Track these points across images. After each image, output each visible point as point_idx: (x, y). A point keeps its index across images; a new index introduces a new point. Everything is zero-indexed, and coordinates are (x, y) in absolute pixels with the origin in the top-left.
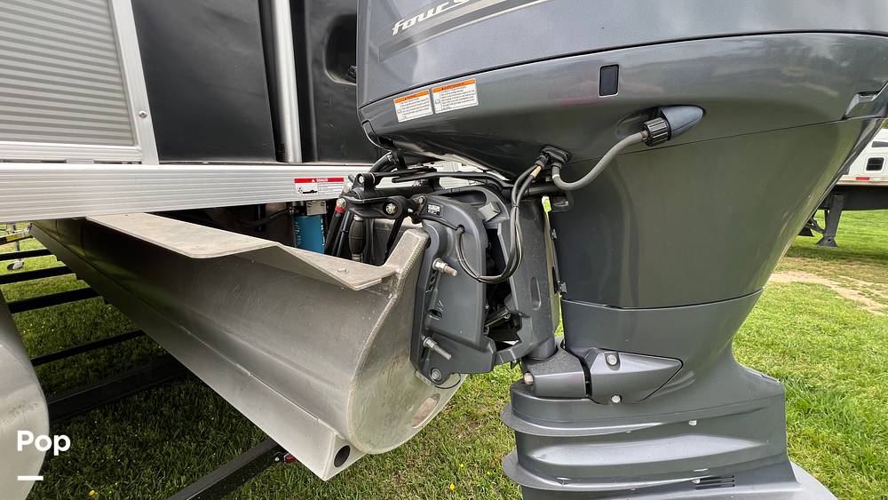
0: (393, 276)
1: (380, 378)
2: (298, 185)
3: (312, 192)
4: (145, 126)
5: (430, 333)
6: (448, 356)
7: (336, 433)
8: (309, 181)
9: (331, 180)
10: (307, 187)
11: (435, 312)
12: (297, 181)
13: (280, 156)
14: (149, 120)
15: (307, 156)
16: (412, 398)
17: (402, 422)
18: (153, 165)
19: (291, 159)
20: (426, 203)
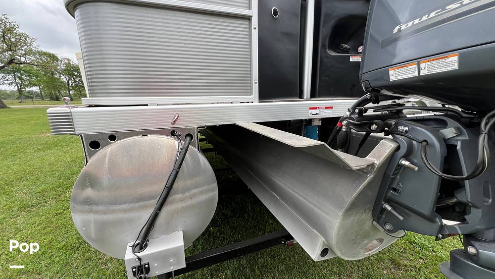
0: (373, 165)
1: (354, 218)
2: (311, 111)
3: (317, 114)
4: (256, 87)
5: (389, 201)
6: (401, 218)
7: (323, 239)
8: (316, 108)
9: (326, 108)
10: (314, 111)
11: (395, 190)
12: (311, 108)
13: (301, 96)
14: (258, 84)
15: (313, 95)
16: (367, 236)
17: (359, 247)
18: (257, 103)
19: (305, 97)
20: (397, 125)
